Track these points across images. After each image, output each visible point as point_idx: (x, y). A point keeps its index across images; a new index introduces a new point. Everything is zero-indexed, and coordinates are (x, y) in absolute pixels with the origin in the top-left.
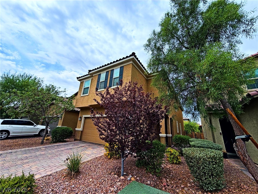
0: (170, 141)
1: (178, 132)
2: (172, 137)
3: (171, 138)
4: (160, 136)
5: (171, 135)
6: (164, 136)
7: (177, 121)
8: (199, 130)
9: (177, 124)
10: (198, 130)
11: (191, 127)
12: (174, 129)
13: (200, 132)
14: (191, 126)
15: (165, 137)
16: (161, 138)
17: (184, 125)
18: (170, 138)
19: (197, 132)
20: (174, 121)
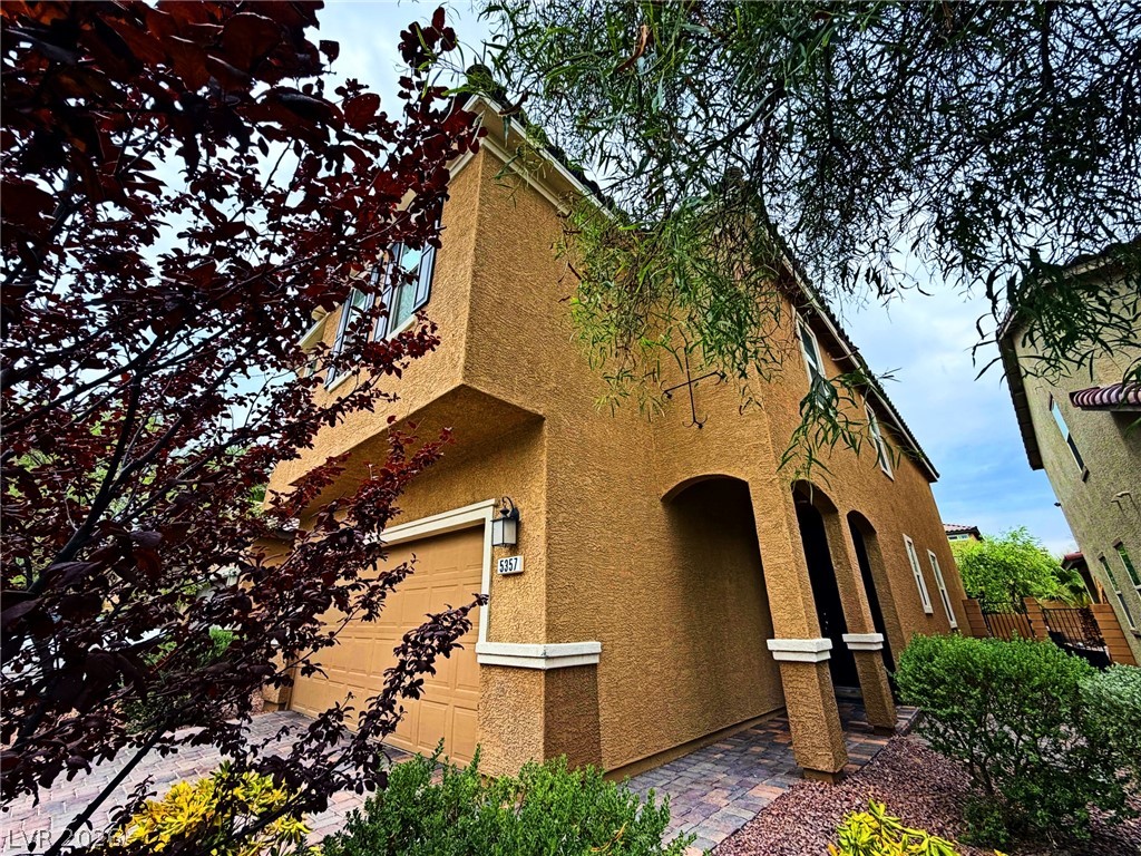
0: (877, 684)
1: (928, 608)
2: (886, 652)
3: (879, 661)
4: (777, 656)
5: (879, 637)
6: (814, 659)
7: (907, 538)
8: (1063, 583)
9: (911, 553)
10: (1054, 587)
11: (1002, 573)
12: (895, 592)
13: (1067, 593)
14: (1007, 568)
15: (818, 664)
16: (786, 672)
17: (959, 562)
18: (873, 666)
19: (1052, 598)
20: (882, 537)
